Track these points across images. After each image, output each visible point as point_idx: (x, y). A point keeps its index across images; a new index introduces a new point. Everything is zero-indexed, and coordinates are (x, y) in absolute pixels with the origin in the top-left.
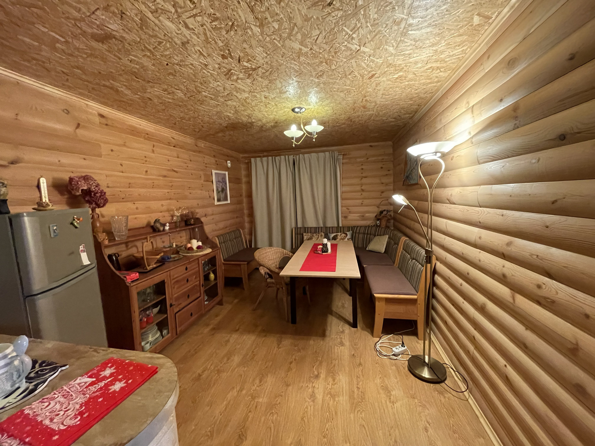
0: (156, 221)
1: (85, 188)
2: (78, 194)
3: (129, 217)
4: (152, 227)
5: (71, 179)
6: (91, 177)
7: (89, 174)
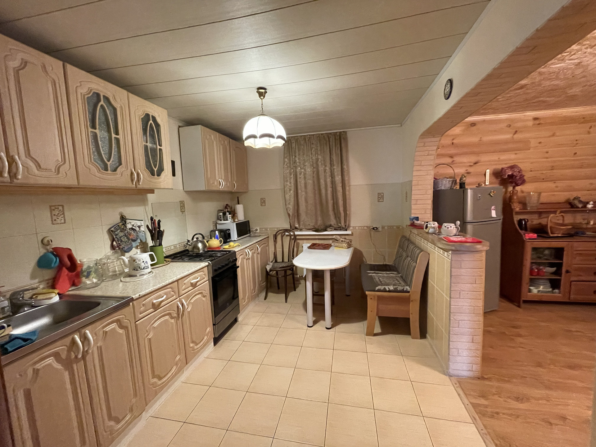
0: (575, 199)
1: (510, 173)
2: (505, 177)
3: (543, 194)
4: (570, 204)
5: (502, 169)
6: (517, 166)
7: (516, 164)
